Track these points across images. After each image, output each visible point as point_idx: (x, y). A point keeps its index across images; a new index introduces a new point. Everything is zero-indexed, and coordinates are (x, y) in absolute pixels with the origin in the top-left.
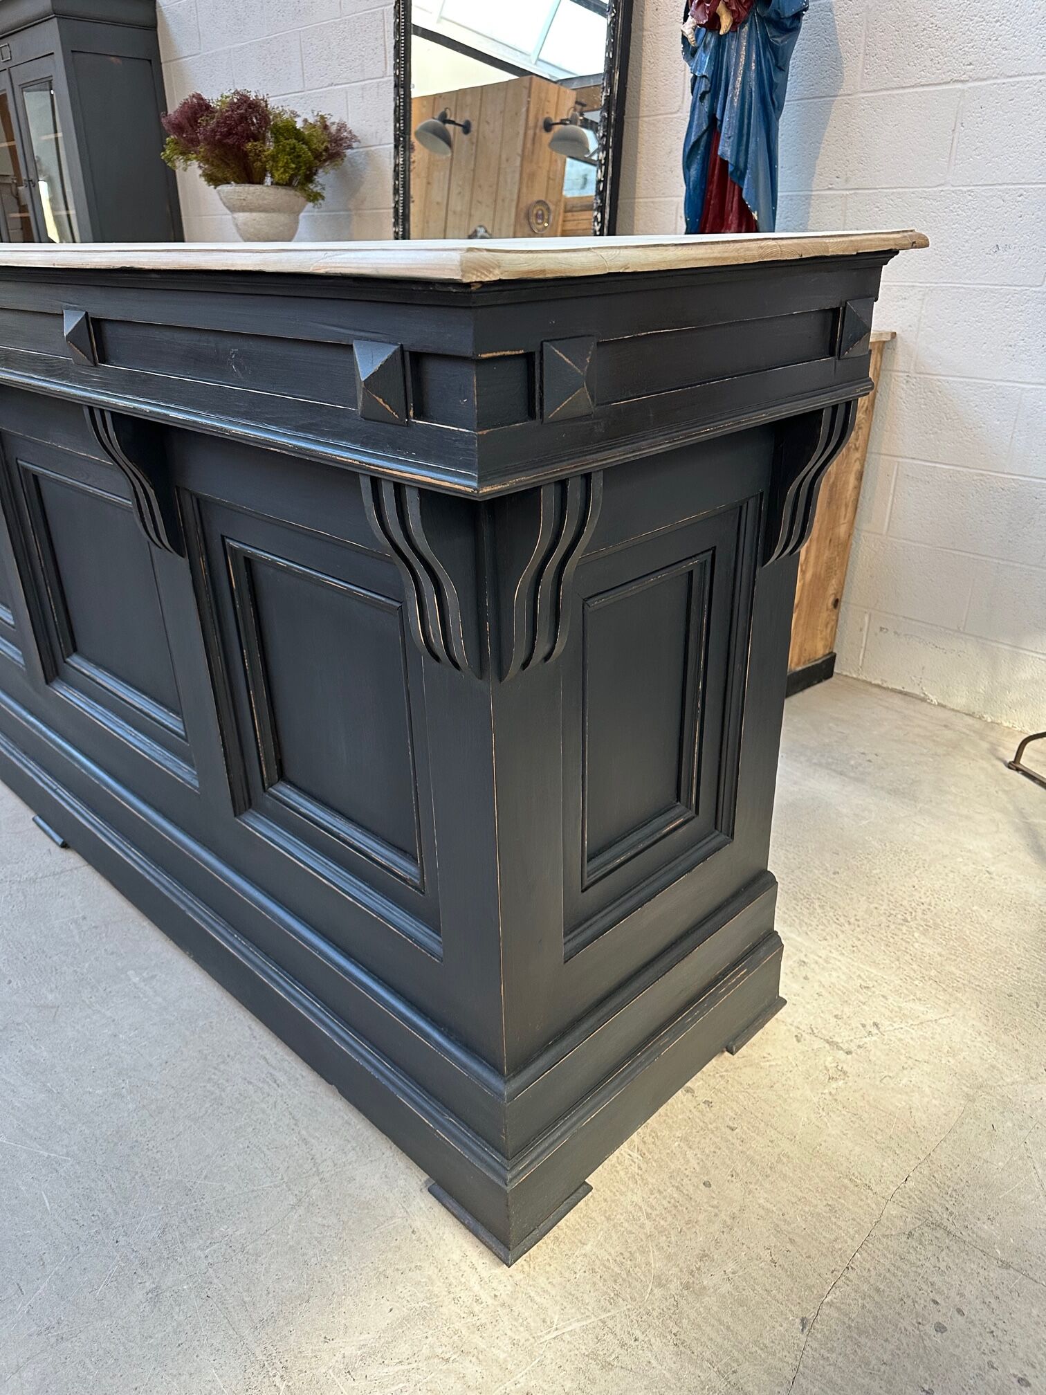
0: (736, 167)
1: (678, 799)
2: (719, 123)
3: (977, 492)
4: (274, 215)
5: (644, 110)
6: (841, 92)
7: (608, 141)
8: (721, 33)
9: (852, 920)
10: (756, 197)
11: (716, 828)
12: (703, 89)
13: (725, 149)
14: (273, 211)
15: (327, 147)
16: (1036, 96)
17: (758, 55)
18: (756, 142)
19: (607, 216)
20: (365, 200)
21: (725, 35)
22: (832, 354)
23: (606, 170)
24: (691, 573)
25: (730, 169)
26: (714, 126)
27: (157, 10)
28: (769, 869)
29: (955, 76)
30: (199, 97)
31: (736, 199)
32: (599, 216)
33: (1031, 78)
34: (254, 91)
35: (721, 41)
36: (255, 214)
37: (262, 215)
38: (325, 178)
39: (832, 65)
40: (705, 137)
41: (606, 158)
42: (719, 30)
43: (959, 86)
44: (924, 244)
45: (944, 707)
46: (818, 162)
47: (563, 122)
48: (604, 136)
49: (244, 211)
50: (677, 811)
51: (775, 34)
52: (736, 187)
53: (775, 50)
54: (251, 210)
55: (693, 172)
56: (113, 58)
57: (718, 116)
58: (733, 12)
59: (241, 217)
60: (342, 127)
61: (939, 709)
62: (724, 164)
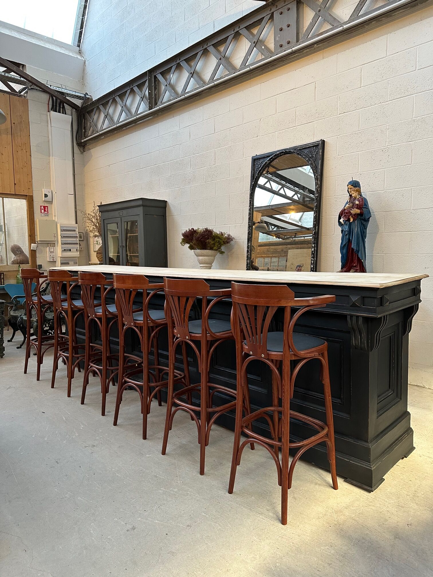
0: (357, 250)
1: (390, 388)
2: (351, 240)
3: (430, 327)
4: (210, 257)
5: (323, 234)
6: (379, 232)
7: (315, 242)
8: (351, 222)
9: (424, 435)
10: (362, 256)
11: (397, 397)
12: (346, 233)
13: (354, 246)
14: (210, 256)
15: (226, 241)
16: (429, 235)
17: (360, 226)
18: (361, 244)
19: (315, 259)
20: (234, 253)
21: (352, 222)
22: (415, 295)
23: (315, 248)
24: (390, 337)
25: (355, 250)
26: (349, 242)
27: (167, 204)
28: (408, 411)
29: (409, 230)
30: (193, 229)
31: (356, 257)
32: (313, 259)
33: (428, 232)
34: (210, 228)
35: (350, 224)
36: (205, 257)
37: (207, 257)
38: (223, 248)
39: (377, 227)
40: (347, 243)
41: (315, 246)
42: (350, 221)
43: (410, 232)
44: (428, 276)
45: (431, 389)
46: (374, 247)
47: (258, 223)
48: (314, 241)
49: (202, 256)
50: (390, 391)
51: (363, 222)
52: (356, 254)
53: (364, 225)
54: (204, 256)
55: (344, 251)
56: (155, 216)
57: (351, 239)
58: (353, 218)
59: (201, 258)
60: (229, 235)
61: (429, 390)
62: (353, 249)
